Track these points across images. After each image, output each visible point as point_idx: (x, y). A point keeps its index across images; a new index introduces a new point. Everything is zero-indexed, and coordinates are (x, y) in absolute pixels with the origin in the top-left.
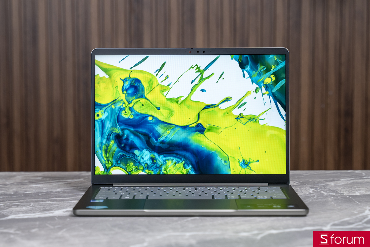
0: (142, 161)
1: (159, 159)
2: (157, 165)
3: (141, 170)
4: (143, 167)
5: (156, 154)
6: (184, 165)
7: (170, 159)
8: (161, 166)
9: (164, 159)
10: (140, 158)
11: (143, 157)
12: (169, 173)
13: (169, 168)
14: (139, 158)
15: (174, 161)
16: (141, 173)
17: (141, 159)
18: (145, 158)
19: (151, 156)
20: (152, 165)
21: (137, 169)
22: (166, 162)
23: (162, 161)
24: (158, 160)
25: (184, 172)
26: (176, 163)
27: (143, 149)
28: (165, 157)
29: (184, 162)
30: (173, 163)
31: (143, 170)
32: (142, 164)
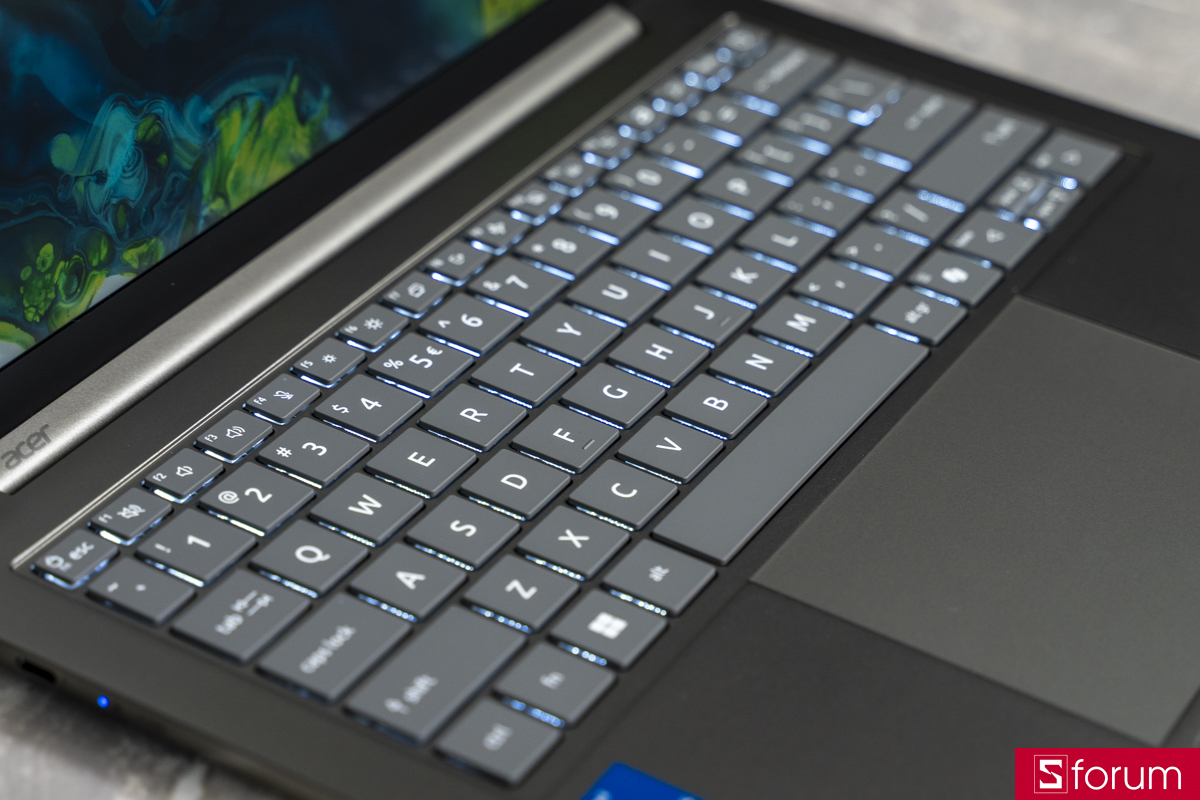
0: (97, 196)
1: (184, 134)
2: (176, 179)
3: (101, 266)
4: (109, 237)
5: (164, 108)
6: (298, 101)
7: (234, 98)
8: (195, 175)
9: (209, 111)
10: (86, 186)
11: (99, 166)
12: (236, 202)
13: (235, 166)
14: (81, 185)
15: (252, 104)
16: (104, 285)
17: (93, 187)
18: (110, 172)
19: (140, 134)
20: (152, 194)
21: (80, 275)
22: (217, 128)
23: (195, 140)
24: (180, 141)
25: (300, 147)
26: (261, 115)
27: (92, 107)
28: (207, 100)
29: (294, 87)
30: (248, 122)
31: (110, 264)
32: (100, 217)
